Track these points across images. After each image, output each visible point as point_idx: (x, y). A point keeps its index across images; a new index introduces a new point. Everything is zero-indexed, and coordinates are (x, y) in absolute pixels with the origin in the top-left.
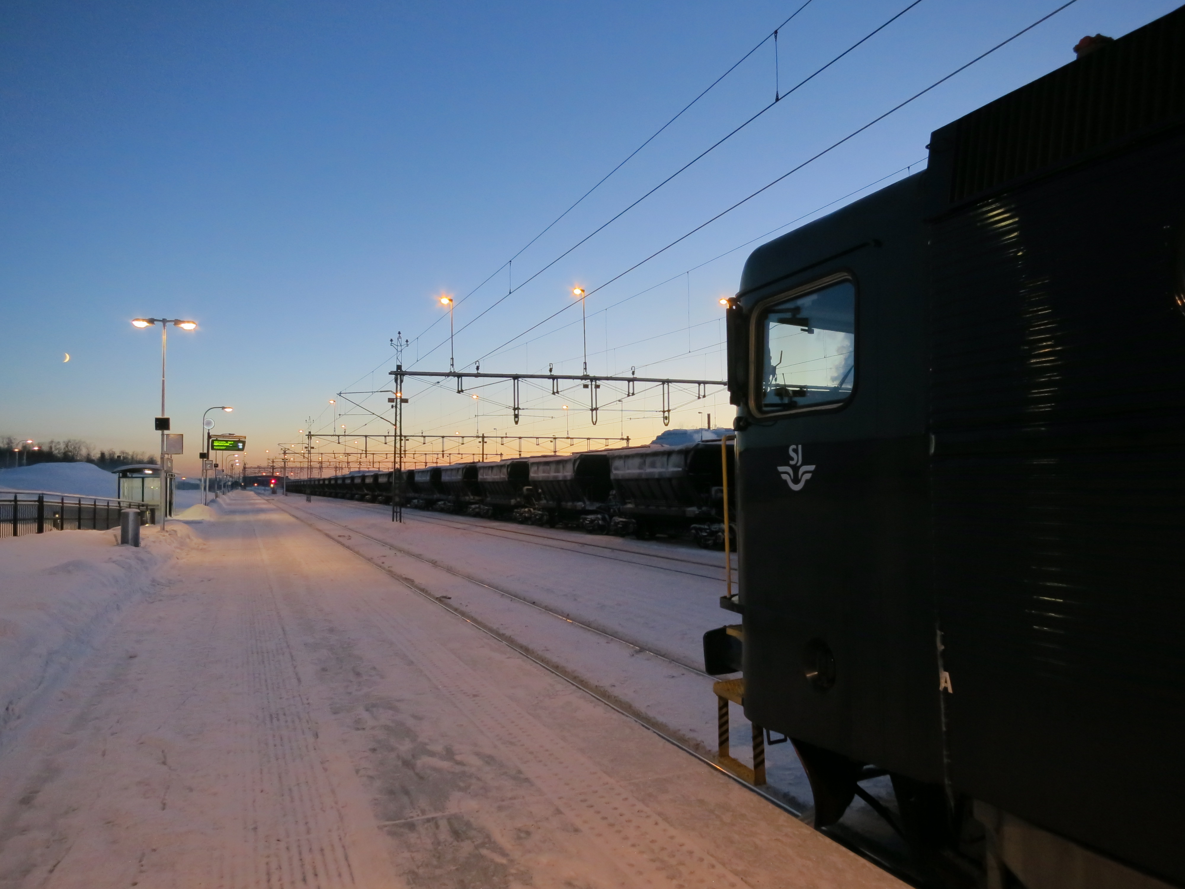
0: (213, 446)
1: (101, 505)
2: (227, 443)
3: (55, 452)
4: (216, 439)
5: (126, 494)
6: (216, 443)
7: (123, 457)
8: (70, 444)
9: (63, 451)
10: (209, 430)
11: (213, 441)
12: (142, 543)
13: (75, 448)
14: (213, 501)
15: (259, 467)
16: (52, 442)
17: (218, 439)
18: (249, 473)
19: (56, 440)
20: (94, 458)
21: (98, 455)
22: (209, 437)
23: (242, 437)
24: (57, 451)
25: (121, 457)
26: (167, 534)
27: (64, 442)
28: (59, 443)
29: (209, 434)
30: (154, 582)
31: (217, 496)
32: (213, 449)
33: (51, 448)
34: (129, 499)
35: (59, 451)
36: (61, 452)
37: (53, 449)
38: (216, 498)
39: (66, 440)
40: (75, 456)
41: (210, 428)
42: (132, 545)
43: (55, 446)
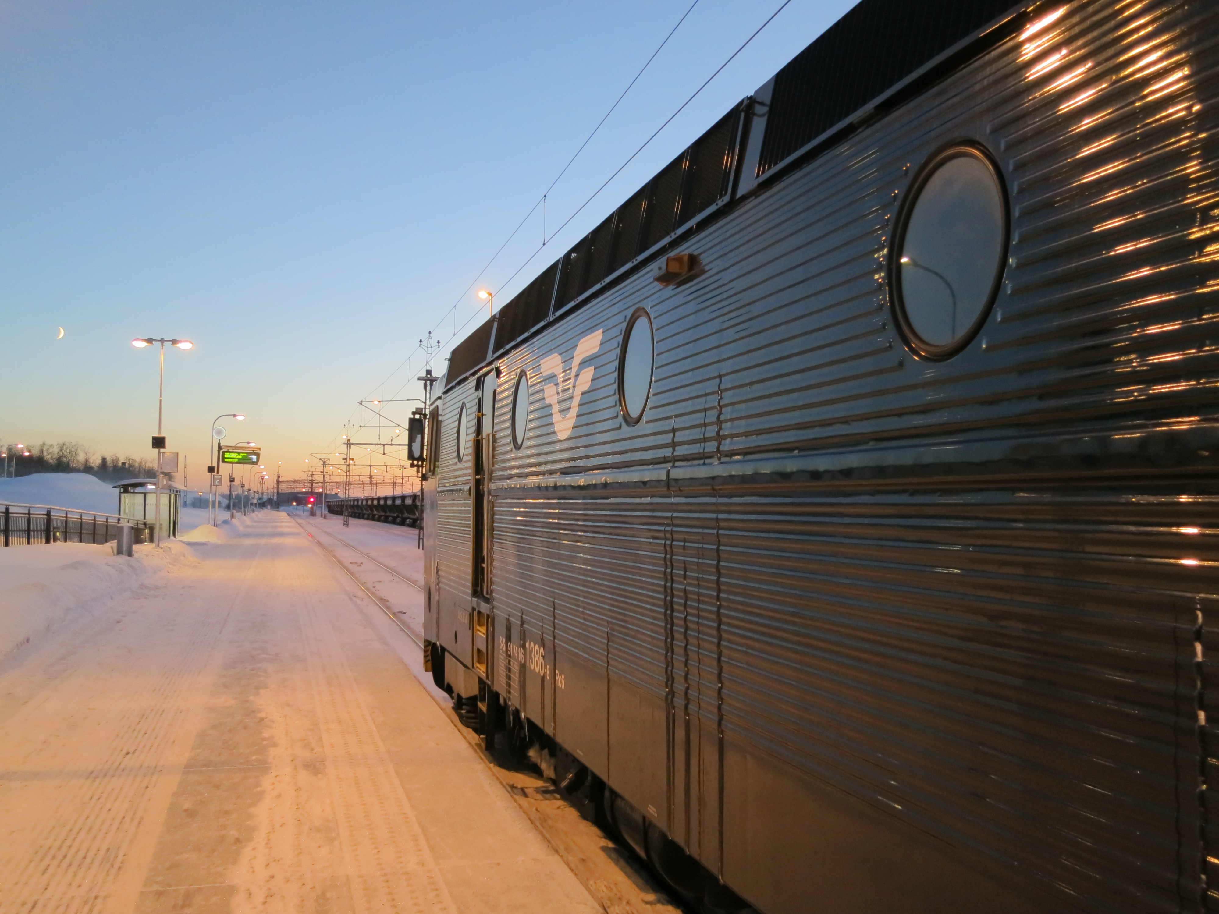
0: (223, 458)
1: (100, 520)
2: (240, 455)
3: (47, 457)
4: (227, 450)
5: (127, 511)
6: (227, 455)
7: (129, 464)
8: (64, 447)
9: (56, 456)
10: (219, 440)
11: (224, 452)
12: (136, 555)
13: (71, 452)
14: (225, 522)
15: (295, 481)
16: (44, 444)
17: (229, 450)
18: (284, 488)
19: (49, 442)
20: (93, 465)
21: (99, 462)
22: (220, 448)
23: (256, 448)
24: (50, 456)
25: (127, 464)
26: (161, 551)
27: (58, 444)
28: (51, 446)
29: (219, 444)
30: (142, 586)
31: (232, 516)
32: (223, 461)
33: (42, 451)
34: (127, 516)
35: (52, 457)
36: (54, 457)
37: (45, 454)
38: (231, 519)
39: (61, 442)
40: (70, 463)
41: (220, 438)
42: (125, 555)
43: (47, 450)
